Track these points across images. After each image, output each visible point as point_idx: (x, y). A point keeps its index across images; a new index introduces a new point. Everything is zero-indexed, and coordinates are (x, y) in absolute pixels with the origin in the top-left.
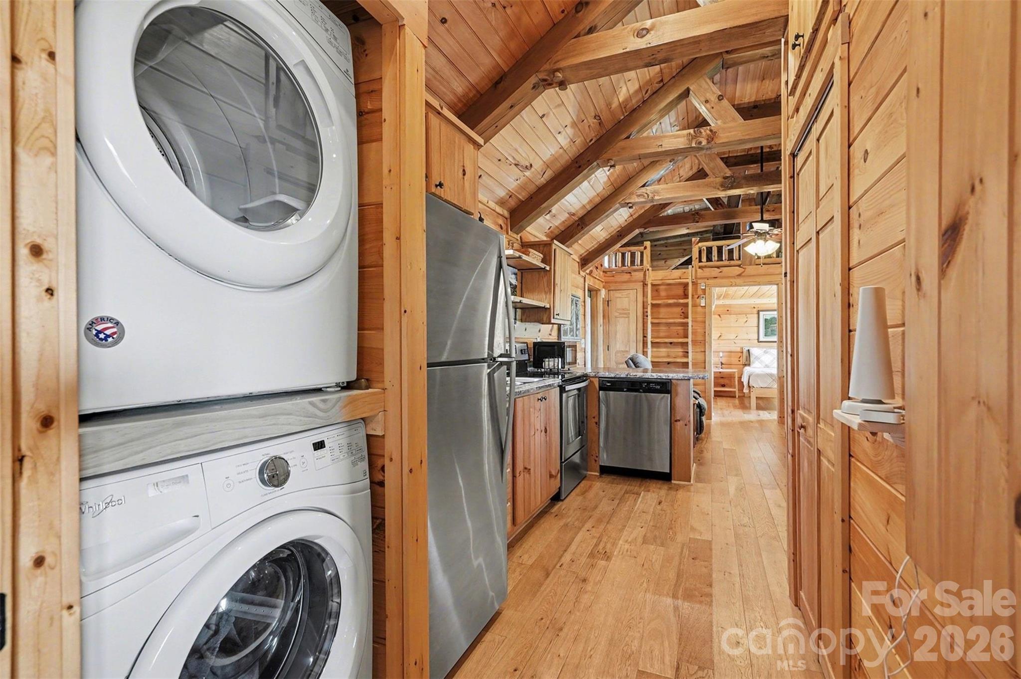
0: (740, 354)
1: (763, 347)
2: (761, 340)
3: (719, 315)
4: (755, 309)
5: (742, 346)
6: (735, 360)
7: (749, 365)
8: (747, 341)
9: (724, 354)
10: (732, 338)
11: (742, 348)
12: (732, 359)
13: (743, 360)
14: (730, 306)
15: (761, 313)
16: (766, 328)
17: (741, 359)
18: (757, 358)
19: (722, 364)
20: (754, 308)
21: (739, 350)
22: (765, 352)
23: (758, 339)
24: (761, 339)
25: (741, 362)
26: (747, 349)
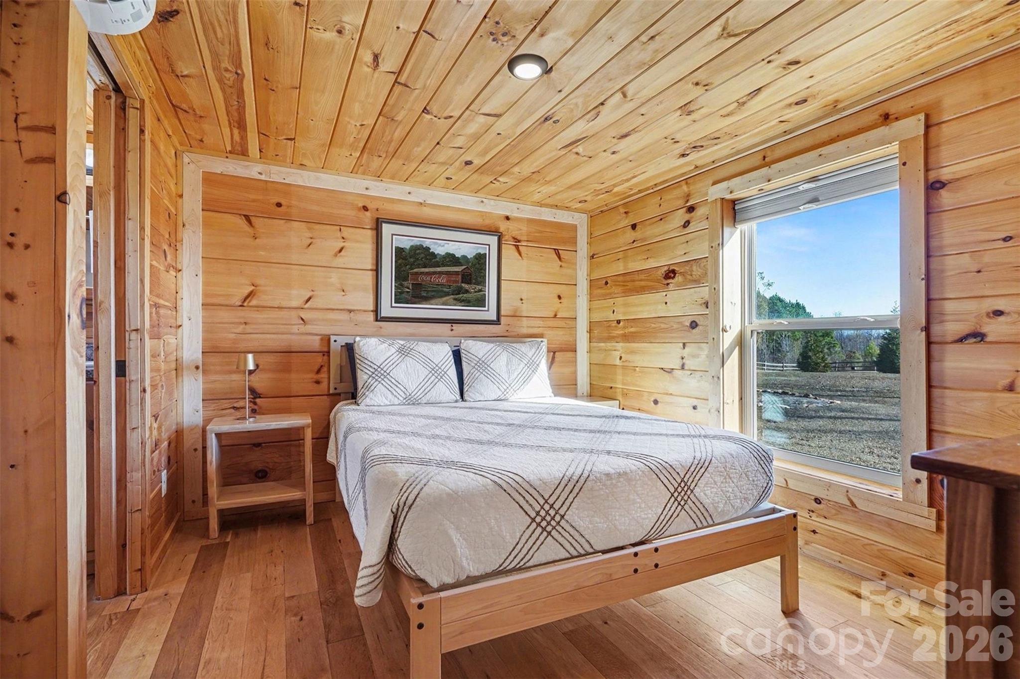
0: (319, 360)
1: (393, 337)
2: (384, 313)
3: (248, 218)
4: (368, 214)
5: (325, 330)
6: (300, 381)
7: (353, 396)
8: (344, 316)
9: (266, 360)
10: (294, 304)
11: (326, 340)
12: (293, 376)
13: (332, 380)
14: (287, 189)
15: (385, 227)
16: (400, 276)
17: (323, 375)
18: (380, 373)
19: (255, 394)
20: (365, 208)
21: (315, 343)
22: (403, 352)
23: (376, 311)
24: (387, 310)
25: (324, 385)
26: (342, 340)
